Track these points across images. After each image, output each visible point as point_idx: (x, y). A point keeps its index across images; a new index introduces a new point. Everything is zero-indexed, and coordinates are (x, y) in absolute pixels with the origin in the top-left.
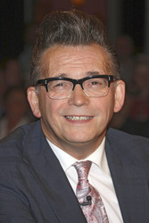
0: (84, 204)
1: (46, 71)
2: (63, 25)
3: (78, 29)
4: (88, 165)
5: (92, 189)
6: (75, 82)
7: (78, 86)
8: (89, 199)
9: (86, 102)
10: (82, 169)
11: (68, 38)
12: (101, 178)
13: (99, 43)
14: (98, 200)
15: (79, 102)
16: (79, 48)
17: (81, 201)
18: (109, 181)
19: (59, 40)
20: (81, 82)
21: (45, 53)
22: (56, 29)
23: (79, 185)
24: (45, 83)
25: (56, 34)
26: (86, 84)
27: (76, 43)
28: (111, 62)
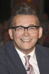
0: (27, 70)
1: (15, 24)
2: (21, 8)
3: (27, 9)
4: (29, 57)
5: (30, 65)
6: (25, 28)
7: (26, 29)
8: (29, 68)
9: (29, 35)
10: (27, 58)
11: (23, 12)
12: (33, 61)
13: (34, 14)
14: (32, 69)
15: (26, 35)
16: (27, 16)
17: (26, 69)
18: (36, 62)
19: (20, 13)
20: (27, 28)
21: (15, 17)
22: (19, 9)
23: (26, 63)
24: (15, 28)
25: (19, 11)
26: (29, 29)
27: (26, 14)
28: (38, 21)
